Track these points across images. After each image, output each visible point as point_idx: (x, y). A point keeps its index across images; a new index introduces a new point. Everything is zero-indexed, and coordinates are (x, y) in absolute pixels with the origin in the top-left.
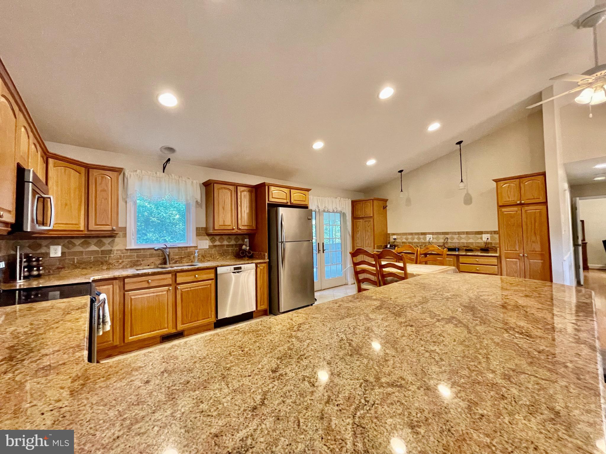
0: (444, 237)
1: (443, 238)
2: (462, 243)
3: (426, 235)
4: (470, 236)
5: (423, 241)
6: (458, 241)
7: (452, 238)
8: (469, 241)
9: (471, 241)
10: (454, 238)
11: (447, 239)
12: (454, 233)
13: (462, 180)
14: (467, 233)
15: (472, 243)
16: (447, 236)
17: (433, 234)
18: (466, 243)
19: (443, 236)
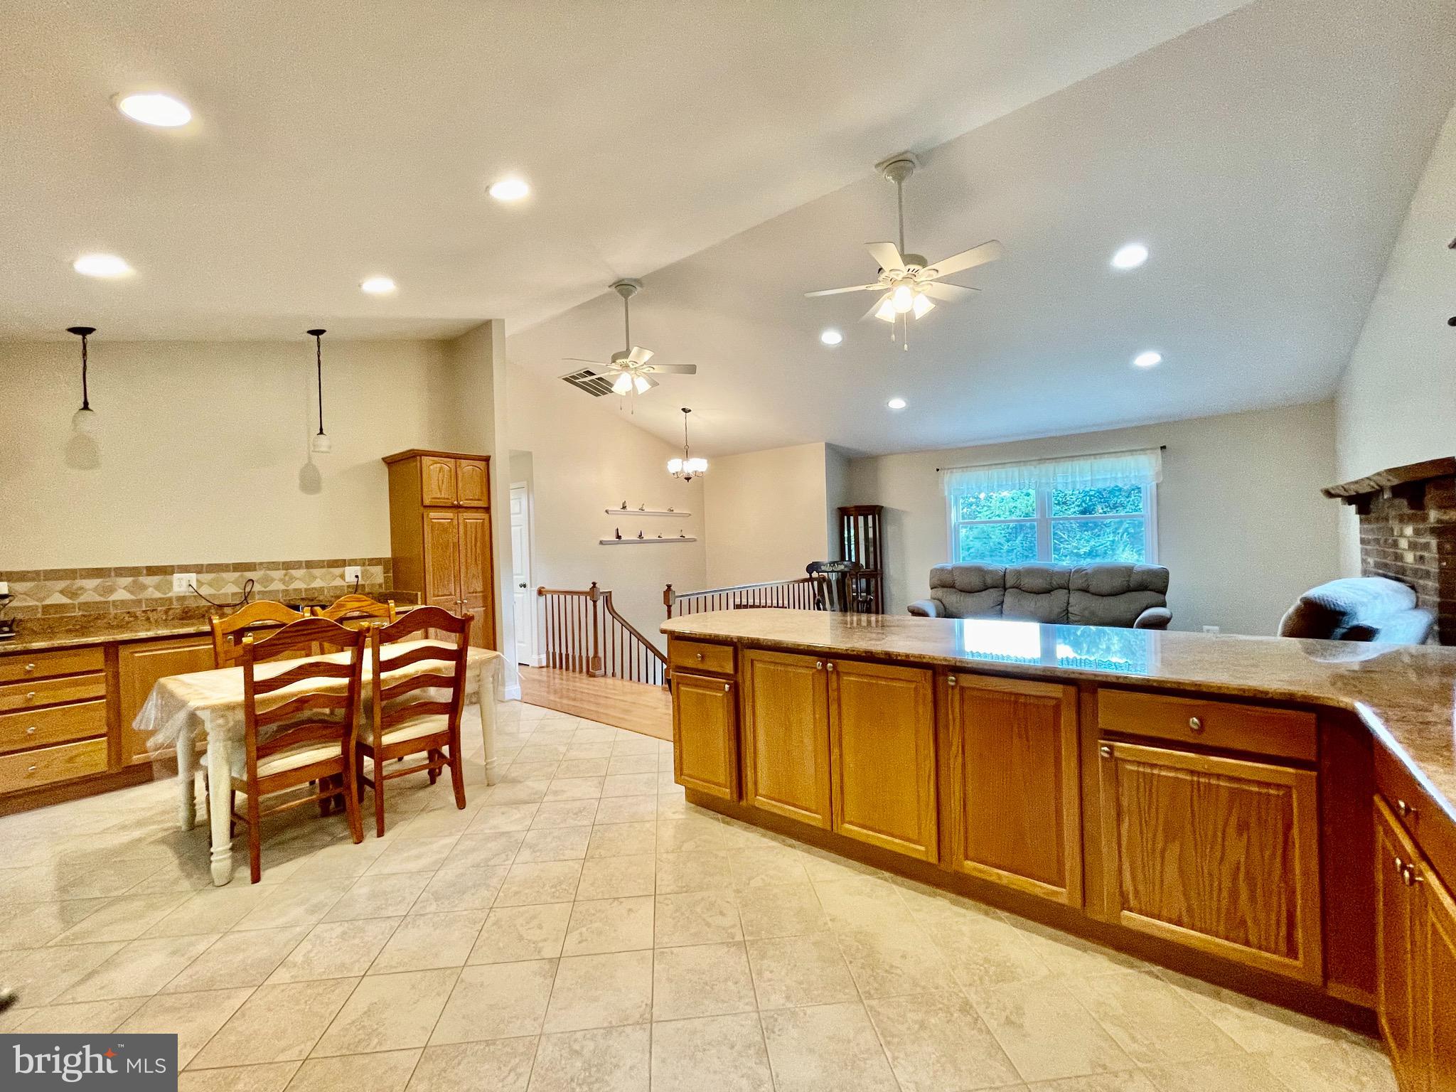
0: (242, 576)
1: (235, 583)
2: (295, 590)
3: (172, 573)
4: (317, 572)
5: (158, 595)
6: (284, 588)
7: (267, 580)
8: (313, 585)
9: (317, 584)
10: (273, 580)
11: (251, 583)
12: (273, 566)
13: (321, 429)
14: (310, 565)
15: (321, 590)
16: (249, 575)
17: (198, 569)
18: (306, 590)
19: (237, 574)
